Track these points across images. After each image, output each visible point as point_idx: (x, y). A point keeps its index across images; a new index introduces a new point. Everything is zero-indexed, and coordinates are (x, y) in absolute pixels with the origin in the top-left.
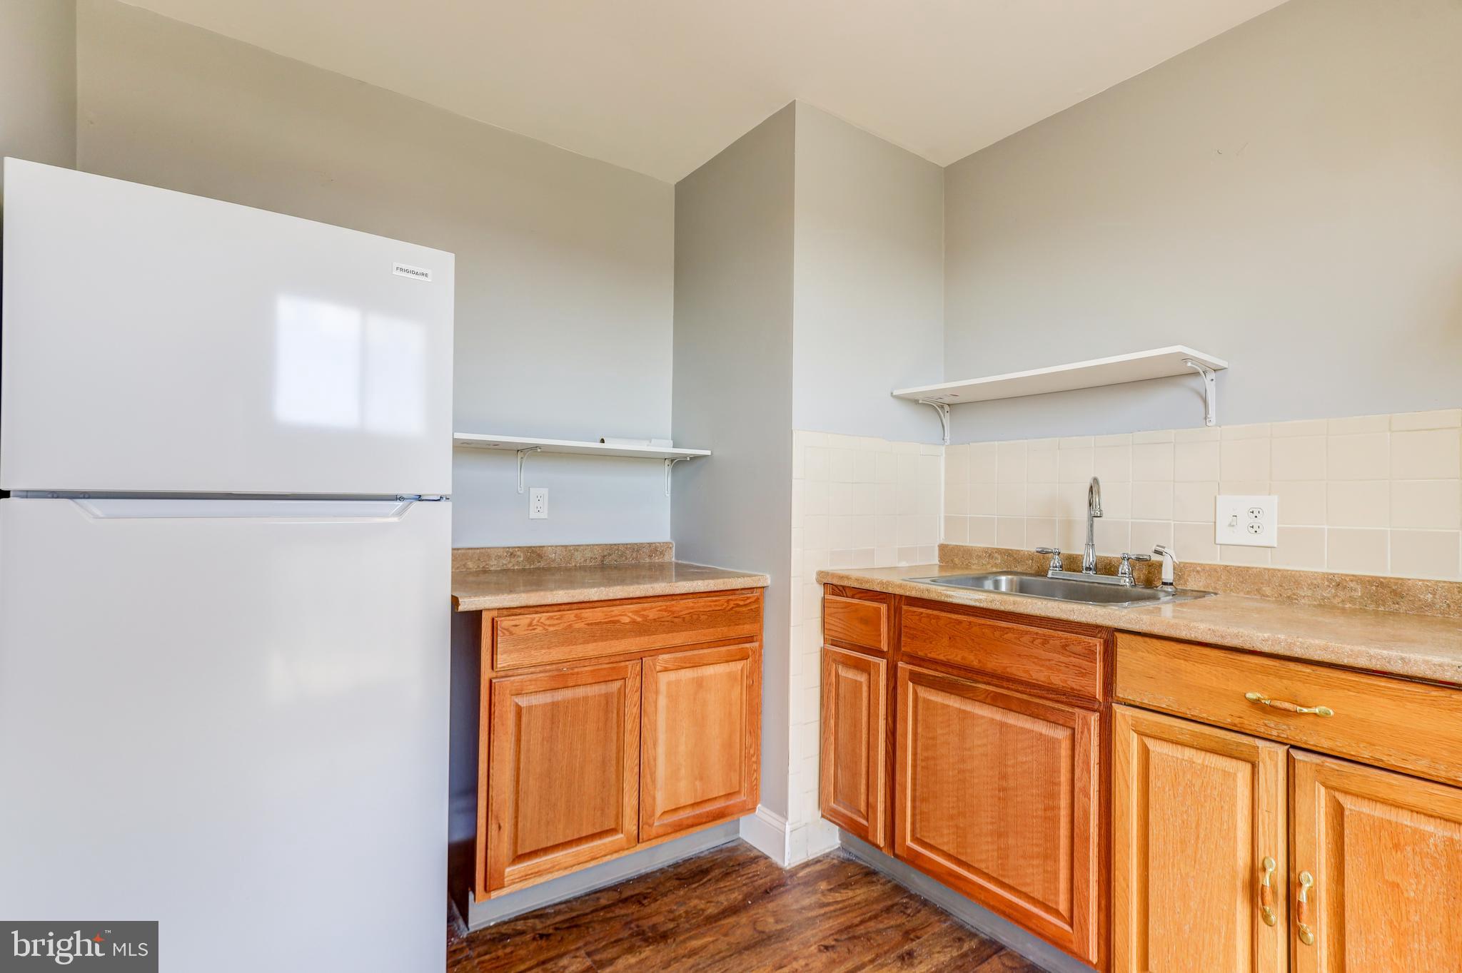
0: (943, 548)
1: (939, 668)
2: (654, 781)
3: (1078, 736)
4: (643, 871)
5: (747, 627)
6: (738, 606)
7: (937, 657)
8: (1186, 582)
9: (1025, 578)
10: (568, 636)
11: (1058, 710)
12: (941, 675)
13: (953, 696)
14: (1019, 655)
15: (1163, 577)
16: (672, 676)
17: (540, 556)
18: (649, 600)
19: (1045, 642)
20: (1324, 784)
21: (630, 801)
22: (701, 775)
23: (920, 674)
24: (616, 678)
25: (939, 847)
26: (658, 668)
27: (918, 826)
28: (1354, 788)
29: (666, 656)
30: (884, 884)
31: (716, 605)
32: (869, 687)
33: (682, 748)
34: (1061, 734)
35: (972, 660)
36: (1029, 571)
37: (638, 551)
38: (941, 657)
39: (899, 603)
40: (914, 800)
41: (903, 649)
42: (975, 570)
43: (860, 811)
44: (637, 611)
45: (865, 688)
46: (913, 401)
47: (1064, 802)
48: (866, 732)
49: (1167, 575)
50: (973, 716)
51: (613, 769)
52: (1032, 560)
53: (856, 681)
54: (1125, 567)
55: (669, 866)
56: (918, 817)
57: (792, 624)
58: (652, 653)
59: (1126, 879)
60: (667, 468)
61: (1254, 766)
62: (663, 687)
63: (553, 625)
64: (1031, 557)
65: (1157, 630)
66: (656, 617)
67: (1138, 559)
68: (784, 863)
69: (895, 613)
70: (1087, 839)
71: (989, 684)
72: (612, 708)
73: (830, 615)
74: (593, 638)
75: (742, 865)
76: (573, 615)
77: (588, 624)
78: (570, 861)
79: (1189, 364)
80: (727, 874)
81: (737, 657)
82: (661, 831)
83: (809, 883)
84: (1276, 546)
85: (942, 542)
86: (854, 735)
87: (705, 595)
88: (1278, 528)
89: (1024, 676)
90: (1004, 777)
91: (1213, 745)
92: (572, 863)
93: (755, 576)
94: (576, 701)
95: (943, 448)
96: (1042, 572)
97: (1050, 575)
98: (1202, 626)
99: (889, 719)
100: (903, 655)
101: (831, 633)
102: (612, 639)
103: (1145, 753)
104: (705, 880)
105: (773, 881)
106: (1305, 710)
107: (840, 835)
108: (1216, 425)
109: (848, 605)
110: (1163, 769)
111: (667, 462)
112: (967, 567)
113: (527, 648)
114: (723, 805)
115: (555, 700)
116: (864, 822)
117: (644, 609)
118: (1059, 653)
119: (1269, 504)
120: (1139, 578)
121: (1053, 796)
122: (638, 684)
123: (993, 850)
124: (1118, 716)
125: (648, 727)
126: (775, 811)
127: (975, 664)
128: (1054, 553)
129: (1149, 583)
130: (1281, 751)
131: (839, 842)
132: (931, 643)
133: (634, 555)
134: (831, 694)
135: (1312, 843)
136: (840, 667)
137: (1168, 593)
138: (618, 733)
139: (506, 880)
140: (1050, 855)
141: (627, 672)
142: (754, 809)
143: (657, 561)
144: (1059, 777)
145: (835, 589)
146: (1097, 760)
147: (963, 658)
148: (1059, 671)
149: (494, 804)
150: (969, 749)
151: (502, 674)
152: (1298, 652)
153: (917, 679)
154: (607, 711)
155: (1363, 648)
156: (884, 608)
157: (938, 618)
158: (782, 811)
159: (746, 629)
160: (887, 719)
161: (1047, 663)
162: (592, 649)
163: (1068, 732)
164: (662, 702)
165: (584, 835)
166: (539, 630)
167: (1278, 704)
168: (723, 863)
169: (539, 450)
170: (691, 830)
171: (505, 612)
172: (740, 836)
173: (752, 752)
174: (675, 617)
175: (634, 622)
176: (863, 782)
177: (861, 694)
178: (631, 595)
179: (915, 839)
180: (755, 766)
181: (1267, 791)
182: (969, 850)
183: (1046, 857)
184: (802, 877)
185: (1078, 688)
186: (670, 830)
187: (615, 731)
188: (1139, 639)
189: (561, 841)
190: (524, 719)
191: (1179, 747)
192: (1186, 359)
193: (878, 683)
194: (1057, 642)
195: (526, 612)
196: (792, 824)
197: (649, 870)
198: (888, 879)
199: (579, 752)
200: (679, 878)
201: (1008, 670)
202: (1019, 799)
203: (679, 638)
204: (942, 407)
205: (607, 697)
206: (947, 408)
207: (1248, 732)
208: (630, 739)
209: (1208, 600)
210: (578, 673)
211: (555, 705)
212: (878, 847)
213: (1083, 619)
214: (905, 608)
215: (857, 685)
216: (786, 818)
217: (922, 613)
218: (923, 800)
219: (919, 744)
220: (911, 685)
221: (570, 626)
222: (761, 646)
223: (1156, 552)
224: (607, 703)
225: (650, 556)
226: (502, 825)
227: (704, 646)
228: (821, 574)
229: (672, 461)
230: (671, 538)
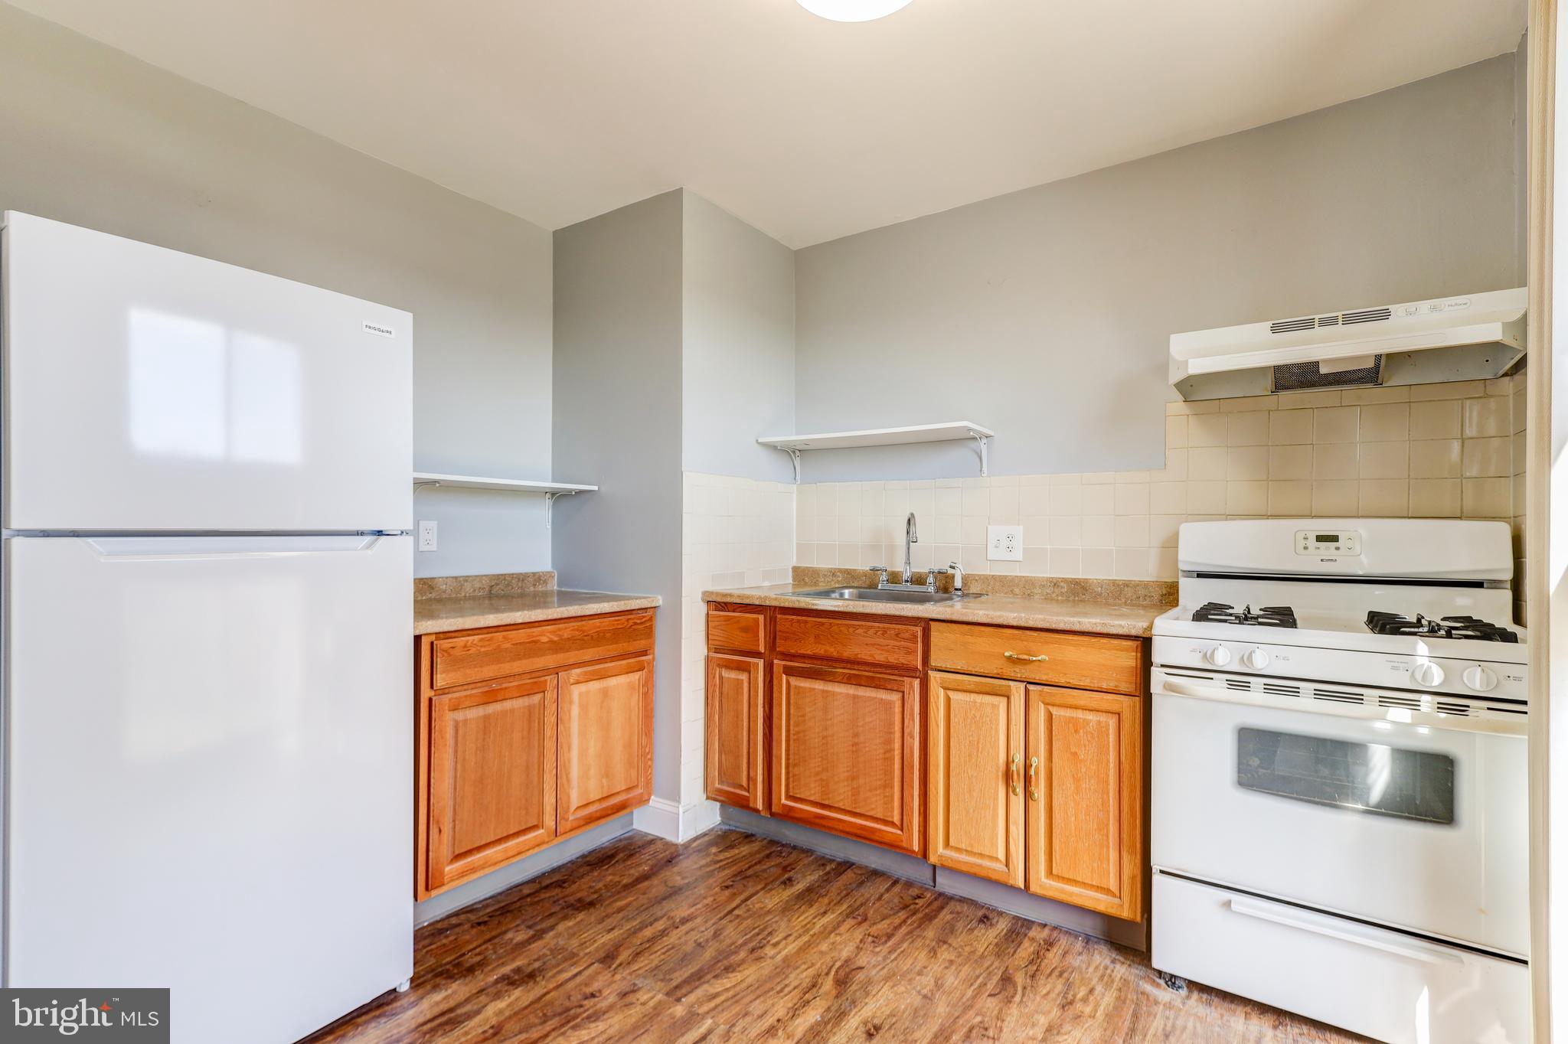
0: (795, 569)
1: (806, 661)
2: (568, 781)
3: (906, 697)
4: (555, 865)
5: (643, 642)
6: (636, 624)
7: (805, 652)
8: (969, 589)
9: (862, 590)
10: (496, 656)
11: (894, 680)
12: (809, 666)
13: (818, 681)
14: (867, 644)
15: (955, 584)
16: (583, 687)
17: (431, 588)
18: (562, 621)
19: (885, 633)
20: (1043, 702)
21: (549, 800)
22: (607, 773)
23: (792, 667)
24: (536, 691)
25: (808, 799)
26: (572, 681)
27: (791, 786)
28: (1057, 702)
29: (578, 671)
30: (761, 841)
31: (618, 624)
32: (750, 684)
33: (592, 751)
34: (895, 697)
35: (832, 651)
36: (863, 585)
37: (523, 580)
38: (809, 652)
39: (773, 613)
40: (787, 767)
41: (778, 649)
42: (822, 586)
43: (743, 786)
44: (555, 632)
45: (746, 685)
46: (773, 447)
47: (897, 745)
48: (747, 721)
49: (958, 583)
50: (833, 694)
51: (535, 772)
52: (866, 576)
53: (738, 679)
54: (931, 579)
55: (578, 858)
56: (791, 780)
57: (683, 637)
58: (565, 668)
59: (936, 789)
60: (548, 502)
61: (1008, 698)
62: (576, 698)
63: (485, 646)
64: (865, 574)
65: (955, 617)
66: (569, 636)
67: (939, 573)
68: (678, 839)
69: (772, 622)
70: (912, 767)
71: (844, 668)
72: (533, 719)
73: (715, 627)
74: (518, 657)
75: (643, 847)
76: (501, 637)
77: (514, 645)
78: (500, 857)
79: (971, 433)
80: (631, 855)
81: (635, 669)
82: (575, 824)
83: (703, 850)
84: (1021, 559)
85: (795, 565)
86: (737, 725)
87: (608, 615)
88: (1024, 548)
89: (870, 659)
90: (856, 735)
91: (987, 689)
92: (501, 859)
93: (650, 597)
94: (504, 713)
95: (795, 487)
96: (873, 586)
97: (879, 588)
98: (981, 612)
99: (766, 706)
100: (777, 654)
101: (714, 642)
102: (533, 657)
103: (948, 700)
104: (613, 862)
105: (672, 853)
106: (1034, 659)
107: (720, 813)
108: (987, 476)
109: (729, 618)
110: (959, 710)
111: (548, 495)
112: (816, 584)
113: (463, 667)
114: (625, 798)
115: (487, 713)
116: (746, 794)
117: (559, 630)
118: (894, 640)
119: (1018, 531)
120: (940, 586)
121: (889, 742)
122: (555, 696)
123: (848, 791)
124: (932, 679)
125: (564, 734)
126: (667, 799)
127: (835, 654)
128: (883, 570)
129: (946, 590)
130: (1022, 686)
131: (720, 819)
132: (800, 642)
133: (520, 584)
134: (715, 695)
135: (1037, 740)
136: (723, 669)
137: (959, 596)
138: (539, 740)
139: (446, 878)
140: (888, 785)
141: (546, 685)
142: (649, 799)
143: (540, 589)
144: (894, 728)
145: (720, 606)
146: (918, 712)
147: (826, 651)
148: (894, 652)
149: (435, 810)
150: (831, 719)
151: (440, 692)
152: (1031, 624)
153: (789, 671)
154: (530, 721)
155: (1062, 618)
156: (761, 618)
157: (806, 622)
158: (675, 796)
159: (641, 644)
160: (764, 707)
161: (886, 648)
162: (517, 667)
163: (900, 695)
164: (575, 711)
165: (511, 832)
166: (473, 650)
167: (1021, 657)
168: (624, 849)
169: (438, 485)
170: (599, 821)
171: (442, 636)
172: (634, 827)
173: (647, 751)
174: (586, 636)
175: (551, 641)
176: (745, 761)
177: (743, 689)
178: (550, 617)
179: (789, 797)
180: (650, 763)
181: (1015, 712)
182: (830, 796)
183: (885, 786)
184: (695, 847)
185: (906, 663)
186: (582, 823)
187: (536, 738)
188: (944, 624)
189: (493, 840)
190: (460, 732)
191: (968, 694)
192: (970, 430)
193: (757, 678)
194: (892, 632)
195: (460, 635)
196: (684, 806)
197: (560, 863)
198: (765, 837)
199: (507, 759)
200: (589, 864)
201: (859, 656)
202: (867, 749)
203: (589, 654)
204: (794, 452)
205: (530, 708)
206: (798, 453)
207: (1005, 677)
208: (549, 744)
209: (983, 598)
210: (506, 688)
211: (486, 718)
212: (757, 811)
213: (910, 614)
214: (779, 616)
215: (739, 682)
216: (679, 802)
217: (793, 619)
218: (795, 765)
219: (792, 722)
220: (784, 676)
221: (499, 646)
222: (654, 659)
223: (951, 567)
224: (530, 713)
225: (535, 585)
226: (442, 828)
227: (608, 660)
228: (705, 593)
229: (553, 494)
230: (552, 567)
